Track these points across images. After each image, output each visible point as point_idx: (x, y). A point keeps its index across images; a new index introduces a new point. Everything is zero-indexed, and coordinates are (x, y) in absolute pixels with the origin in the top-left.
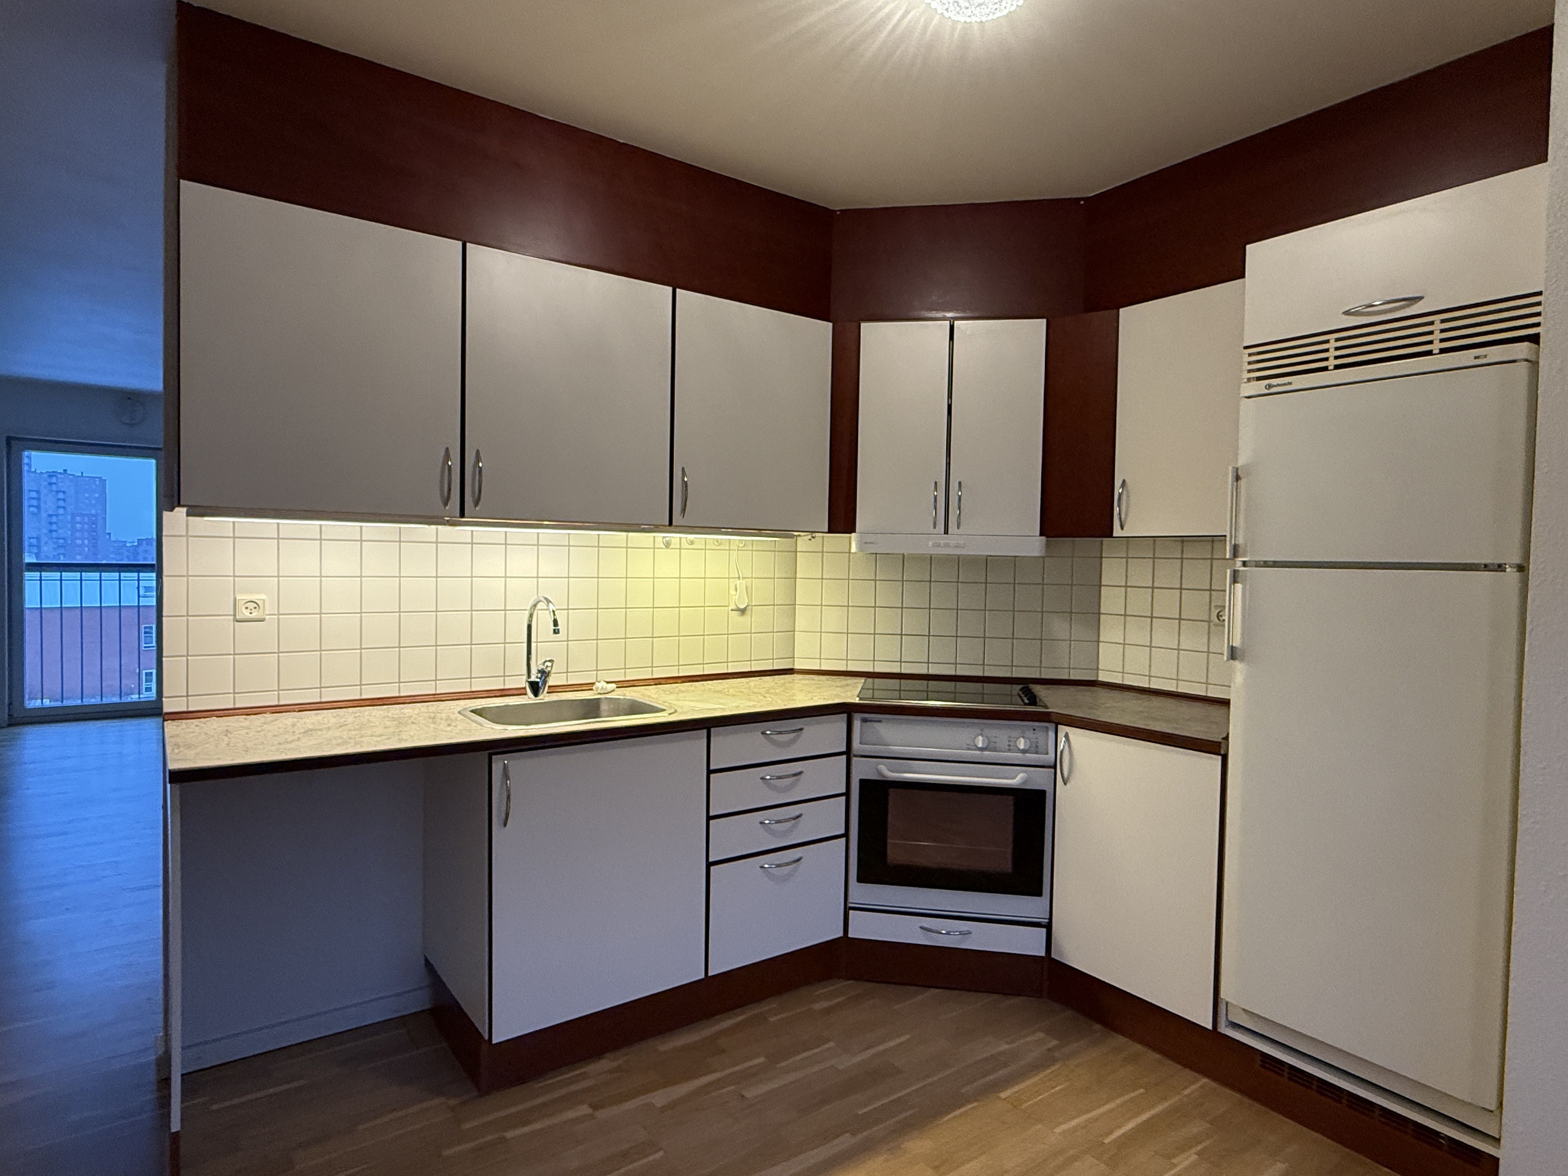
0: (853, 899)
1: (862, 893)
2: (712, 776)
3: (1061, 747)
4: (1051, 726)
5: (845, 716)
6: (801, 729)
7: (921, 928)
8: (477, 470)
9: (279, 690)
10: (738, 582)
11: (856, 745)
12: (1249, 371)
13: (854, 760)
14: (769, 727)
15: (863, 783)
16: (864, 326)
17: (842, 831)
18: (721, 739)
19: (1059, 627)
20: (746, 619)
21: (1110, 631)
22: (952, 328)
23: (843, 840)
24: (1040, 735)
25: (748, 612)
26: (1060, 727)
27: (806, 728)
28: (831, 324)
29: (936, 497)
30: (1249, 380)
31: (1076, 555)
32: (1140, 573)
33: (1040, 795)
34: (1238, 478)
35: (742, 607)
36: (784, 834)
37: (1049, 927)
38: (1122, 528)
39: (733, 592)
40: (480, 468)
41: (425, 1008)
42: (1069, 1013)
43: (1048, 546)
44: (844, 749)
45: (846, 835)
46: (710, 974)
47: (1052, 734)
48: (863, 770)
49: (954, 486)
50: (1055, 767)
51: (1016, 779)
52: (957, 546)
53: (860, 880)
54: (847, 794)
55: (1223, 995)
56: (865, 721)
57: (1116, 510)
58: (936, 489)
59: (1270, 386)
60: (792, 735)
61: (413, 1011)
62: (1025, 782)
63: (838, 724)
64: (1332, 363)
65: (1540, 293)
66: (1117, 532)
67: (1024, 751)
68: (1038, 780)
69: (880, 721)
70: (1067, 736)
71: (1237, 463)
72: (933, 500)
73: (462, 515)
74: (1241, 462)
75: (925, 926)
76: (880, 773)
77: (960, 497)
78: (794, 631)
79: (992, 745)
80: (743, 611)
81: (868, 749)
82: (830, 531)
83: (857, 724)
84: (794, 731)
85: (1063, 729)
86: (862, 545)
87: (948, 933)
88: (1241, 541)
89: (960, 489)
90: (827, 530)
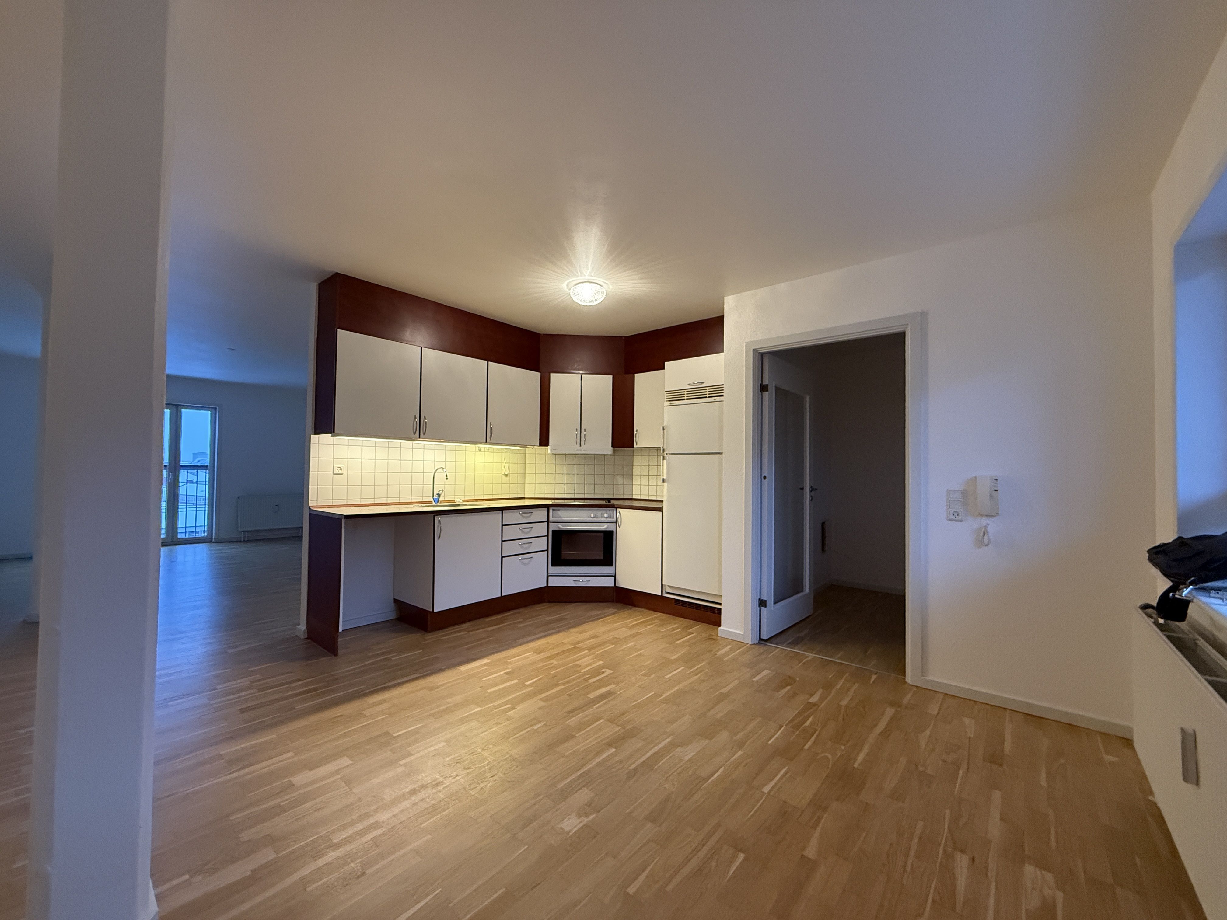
0: (550, 572)
1: (553, 570)
2: (503, 527)
3: (618, 516)
4: (615, 509)
5: (546, 509)
6: (532, 512)
7: (574, 580)
8: (425, 423)
9: (347, 499)
10: (505, 465)
11: (551, 519)
12: (667, 398)
13: (550, 524)
14: (521, 511)
15: (553, 532)
16: (552, 374)
17: (546, 549)
18: (506, 514)
19: (620, 480)
20: (508, 478)
21: (636, 481)
22: (582, 376)
23: (546, 552)
24: (611, 512)
25: (508, 476)
26: (618, 509)
27: (534, 512)
28: (539, 374)
29: (577, 434)
30: (667, 401)
31: (625, 454)
32: (645, 461)
33: (612, 532)
34: (664, 429)
35: (506, 473)
36: (526, 548)
37: (615, 576)
38: (637, 445)
39: (503, 468)
40: (426, 422)
41: (394, 618)
42: (622, 605)
43: (614, 451)
44: (546, 520)
45: (547, 550)
46: (503, 595)
47: (615, 512)
48: (553, 527)
49: (583, 430)
50: (616, 523)
51: (604, 527)
52: (584, 451)
53: (552, 565)
54: (548, 536)
55: (663, 583)
56: (553, 510)
57: (635, 439)
58: (577, 431)
59: (671, 403)
60: (529, 514)
61: (391, 619)
62: (606, 528)
63: (544, 511)
64: (686, 398)
65: (723, 385)
66: (635, 446)
67: (606, 518)
68: (610, 527)
69: (559, 510)
70: (620, 512)
71: (663, 424)
72: (576, 436)
73: (419, 438)
74: (664, 425)
75: (574, 579)
76: (560, 528)
77: (585, 434)
78: (525, 483)
79: (596, 516)
80: (506, 475)
81: (555, 520)
82: (541, 445)
83: (551, 511)
84: (530, 513)
85: (619, 510)
86: (552, 449)
87: (582, 581)
88: (665, 448)
89: (585, 431)
90: (539, 445)
